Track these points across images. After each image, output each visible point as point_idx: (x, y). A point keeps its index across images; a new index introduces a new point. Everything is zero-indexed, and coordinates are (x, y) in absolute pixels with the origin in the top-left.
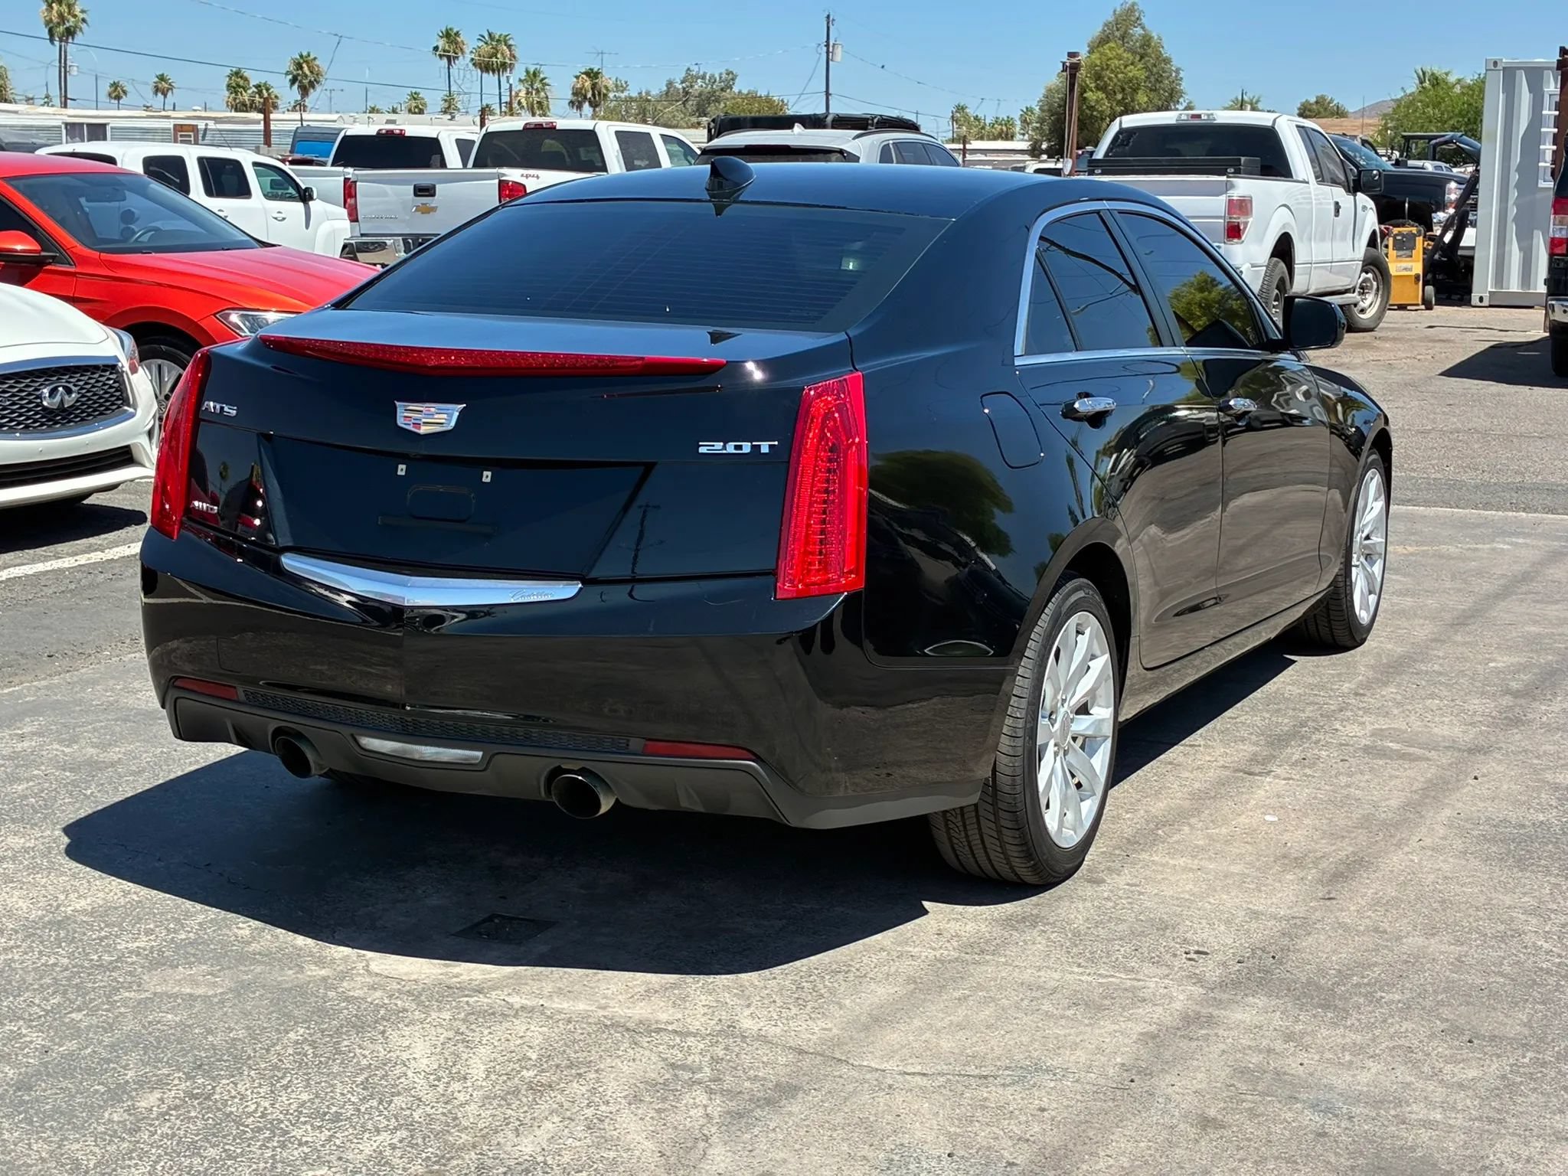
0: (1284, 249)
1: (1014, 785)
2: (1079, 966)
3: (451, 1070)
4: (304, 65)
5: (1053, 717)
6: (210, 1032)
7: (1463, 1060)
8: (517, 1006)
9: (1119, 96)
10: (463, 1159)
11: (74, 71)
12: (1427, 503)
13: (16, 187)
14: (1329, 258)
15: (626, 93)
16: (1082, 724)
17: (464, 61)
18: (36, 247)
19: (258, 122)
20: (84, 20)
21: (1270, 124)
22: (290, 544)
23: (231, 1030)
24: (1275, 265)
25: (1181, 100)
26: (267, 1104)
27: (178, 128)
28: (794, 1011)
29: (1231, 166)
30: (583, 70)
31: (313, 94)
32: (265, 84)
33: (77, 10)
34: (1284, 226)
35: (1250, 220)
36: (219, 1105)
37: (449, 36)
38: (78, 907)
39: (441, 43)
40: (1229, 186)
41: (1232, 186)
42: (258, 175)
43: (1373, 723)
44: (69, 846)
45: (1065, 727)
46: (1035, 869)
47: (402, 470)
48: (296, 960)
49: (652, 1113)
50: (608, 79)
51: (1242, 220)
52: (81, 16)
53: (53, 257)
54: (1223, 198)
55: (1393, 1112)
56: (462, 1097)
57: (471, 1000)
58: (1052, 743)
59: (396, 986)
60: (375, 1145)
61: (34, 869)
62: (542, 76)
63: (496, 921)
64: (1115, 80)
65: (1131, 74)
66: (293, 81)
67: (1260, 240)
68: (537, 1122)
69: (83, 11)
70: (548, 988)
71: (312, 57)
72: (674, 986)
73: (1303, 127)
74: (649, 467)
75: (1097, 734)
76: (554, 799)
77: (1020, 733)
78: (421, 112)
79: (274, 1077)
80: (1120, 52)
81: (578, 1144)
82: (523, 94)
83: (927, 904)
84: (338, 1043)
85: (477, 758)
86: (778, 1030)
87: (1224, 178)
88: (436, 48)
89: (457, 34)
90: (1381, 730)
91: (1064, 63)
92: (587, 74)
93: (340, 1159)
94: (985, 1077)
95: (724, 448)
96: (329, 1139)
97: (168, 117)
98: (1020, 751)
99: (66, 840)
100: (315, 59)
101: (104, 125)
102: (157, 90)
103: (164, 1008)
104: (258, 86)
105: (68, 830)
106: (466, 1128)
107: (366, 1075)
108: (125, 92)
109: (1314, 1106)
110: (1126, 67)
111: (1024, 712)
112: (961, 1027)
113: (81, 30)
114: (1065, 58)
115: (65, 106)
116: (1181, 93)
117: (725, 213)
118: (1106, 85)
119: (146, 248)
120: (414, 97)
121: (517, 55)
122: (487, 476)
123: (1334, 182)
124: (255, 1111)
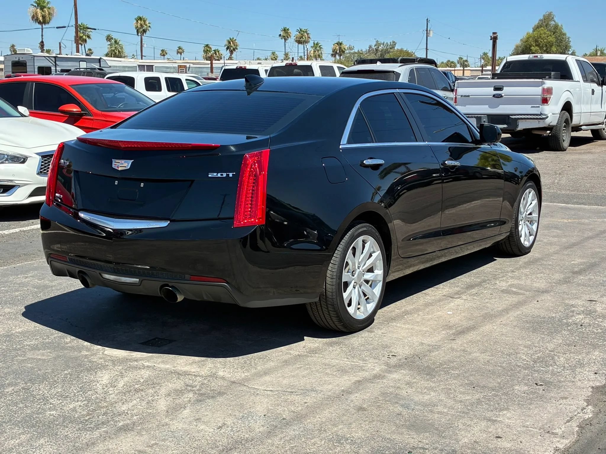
0: (567, 107)
1: (332, 295)
2: (348, 358)
3: (113, 384)
4: (231, 42)
5: (354, 273)
6: (40, 370)
7: (467, 393)
8: (146, 366)
9: (545, 49)
10: (101, 410)
11: (145, 46)
12: (590, 204)
13: (75, 89)
14: (590, 111)
15: (353, 51)
16: (369, 276)
17: (291, 40)
18: (80, 110)
19: (208, 64)
20: (149, 27)
21: (564, 59)
22: (82, 208)
23: (47, 369)
24: (564, 114)
25: (570, 50)
26: (46, 392)
27: (180, 67)
28: (239, 370)
29: (547, 75)
30: (336, 42)
31: (234, 53)
32: (217, 50)
33: (147, 22)
34: (567, 98)
35: (552, 96)
36: (31, 392)
37: (285, 30)
38: (17, 331)
39: (282, 33)
40: (543, 83)
41: (544, 83)
42: (188, 84)
43: (511, 282)
44: (24, 312)
45: (359, 277)
46: (344, 326)
47: (116, 183)
48: (80, 349)
49: (171, 399)
50: (346, 46)
51: (548, 96)
52: (148, 25)
53: (86, 113)
54: (541, 88)
55: (430, 409)
56: (111, 392)
57: (131, 363)
58: (353, 282)
59: (109, 358)
60: (74, 405)
61: (9, 319)
62: (320, 45)
63: (157, 340)
64: (543, 42)
65: (549, 40)
66: (227, 48)
67: (557, 103)
68: (131, 401)
69: (149, 23)
70: (160, 360)
71: (234, 39)
72: (203, 361)
73: (579, 60)
74: (192, 181)
75: (376, 280)
76: (163, 296)
77: (335, 277)
78: (276, 59)
79: (52, 385)
80: (545, 31)
81: (141, 407)
82: (312, 52)
83: (305, 338)
84: (79, 375)
85: (137, 281)
86: (230, 376)
87: (541, 80)
88: (280, 35)
89: (288, 30)
90: (514, 284)
91: (491, 37)
92: (337, 44)
93: (61, 409)
94: (292, 392)
95: (217, 175)
96: (61, 403)
97: (176, 63)
98: (334, 283)
99: (24, 310)
100: (235, 40)
101: (152, 66)
102: (178, 52)
103: (29, 362)
104: (215, 51)
105: (26, 307)
106: (107, 402)
107: (83, 384)
108: (166, 53)
109: (402, 406)
110: (547, 37)
111: (336, 270)
112: (294, 376)
113: (149, 30)
114: (492, 35)
115: (142, 59)
116: (570, 47)
117: (251, 94)
118: (539, 44)
119: (119, 110)
120: (273, 53)
121: (311, 37)
122: (142, 185)
123: (592, 81)
124: (41, 394)
